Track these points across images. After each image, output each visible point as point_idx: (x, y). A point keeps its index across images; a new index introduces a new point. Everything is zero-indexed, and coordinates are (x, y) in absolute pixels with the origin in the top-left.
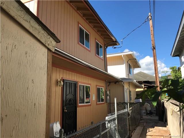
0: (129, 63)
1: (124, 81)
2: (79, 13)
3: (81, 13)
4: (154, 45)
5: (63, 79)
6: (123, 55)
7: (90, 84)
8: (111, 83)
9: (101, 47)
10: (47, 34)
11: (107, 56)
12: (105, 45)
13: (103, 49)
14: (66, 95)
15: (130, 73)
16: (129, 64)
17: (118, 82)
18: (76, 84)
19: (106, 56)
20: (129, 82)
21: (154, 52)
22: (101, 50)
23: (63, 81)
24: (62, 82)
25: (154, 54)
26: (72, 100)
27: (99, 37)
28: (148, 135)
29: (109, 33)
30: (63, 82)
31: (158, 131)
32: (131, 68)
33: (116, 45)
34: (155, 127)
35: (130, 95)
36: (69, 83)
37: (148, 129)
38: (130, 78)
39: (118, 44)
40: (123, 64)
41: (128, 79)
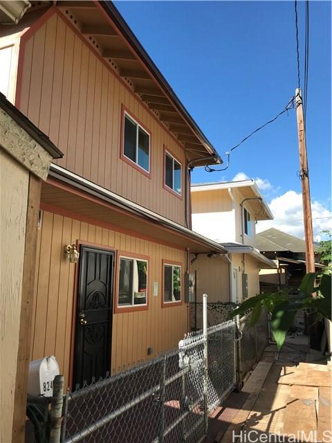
0: (244, 206)
1: (229, 251)
2: (126, 82)
3: (131, 82)
4: (305, 166)
5: (80, 245)
6: (232, 189)
7: (148, 258)
8: (198, 256)
9: (177, 167)
10: (28, 137)
11: (193, 189)
12: (187, 162)
13: (181, 172)
14: (86, 284)
15: (246, 233)
16: (245, 211)
17: (215, 253)
18: (111, 256)
19: (190, 189)
20: (244, 254)
21: (304, 183)
22: (178, 175)
23: (80, 248)
24: (75, 251)
25: (304, 188)
26: (101, 296)
27: (174, 142)
28: (283, 382)
29: (198, 133)
30: (80, 251)
31: (306, 374)
32: (249, 220)
33: (214, 163)
34: (301, 364)
35: (244, 284)
36: (96, 253)
37: (283, 368)
38: (245, 244)
39: (218, 162)
40: (229, 209)
41: (240, 246)
